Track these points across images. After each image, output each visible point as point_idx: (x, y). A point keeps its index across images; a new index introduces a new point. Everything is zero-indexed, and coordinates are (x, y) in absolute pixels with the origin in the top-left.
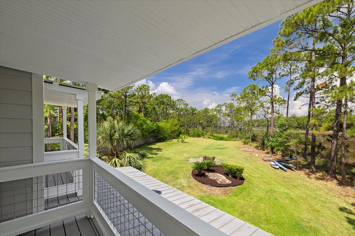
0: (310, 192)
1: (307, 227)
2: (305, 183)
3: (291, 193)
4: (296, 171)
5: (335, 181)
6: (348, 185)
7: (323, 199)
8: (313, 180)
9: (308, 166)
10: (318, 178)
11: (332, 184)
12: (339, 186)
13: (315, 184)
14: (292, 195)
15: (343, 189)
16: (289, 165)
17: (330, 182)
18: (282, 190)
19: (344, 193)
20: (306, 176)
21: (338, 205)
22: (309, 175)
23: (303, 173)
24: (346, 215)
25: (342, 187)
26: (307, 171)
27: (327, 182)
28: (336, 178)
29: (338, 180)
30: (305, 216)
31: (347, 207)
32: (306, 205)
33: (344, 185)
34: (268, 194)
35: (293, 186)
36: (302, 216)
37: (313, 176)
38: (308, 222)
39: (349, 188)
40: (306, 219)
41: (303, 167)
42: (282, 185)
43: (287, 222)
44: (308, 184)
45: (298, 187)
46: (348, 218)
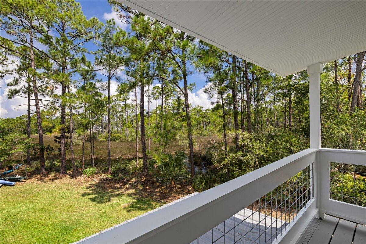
0: (54, 195)
1: (72, 224)
2: (44, 189)
3: (37, 205)
4: (26, 180)
5: (68, 176)
6: (78, 176)
7: (67, 195)
8: (50, 183)
9: (37, 171)
10: (52, 180)
11: (67, 180)
12: (72, 179)
13: (53, 185)
14: (39, 206)
15: (76, 180)
16: (16, 177)
17: (64, 179)
18: (24, 207)
19: (78, 183)
20: (40, 182)
21: (79, 193)
22: (42, 180)
23: (35, 180)
24: (88, 197)
25: (75, 179)
26: (38, 177)
27: (61, 179)
28: (68, 174)
29: (69, 175)
30: (64, 216)
31: (85, 192)
32: (58, 207)
33: (75, 176)
34: (9, 222)
35: (33, 197)
36: (62, 219)
37: (46, 179)
38: (70, 220)
39: (79, 177)
40: (66, 218)
41: (33, 174)
42: (20, 203)
43: (53, 233)
44: (47, 189)
45: (40, 195)
46: (90, 199)
